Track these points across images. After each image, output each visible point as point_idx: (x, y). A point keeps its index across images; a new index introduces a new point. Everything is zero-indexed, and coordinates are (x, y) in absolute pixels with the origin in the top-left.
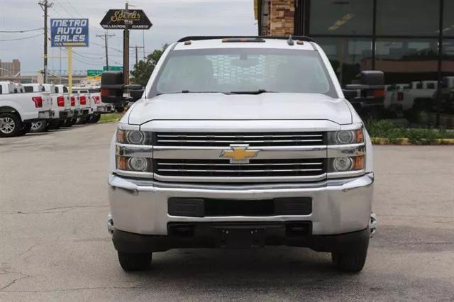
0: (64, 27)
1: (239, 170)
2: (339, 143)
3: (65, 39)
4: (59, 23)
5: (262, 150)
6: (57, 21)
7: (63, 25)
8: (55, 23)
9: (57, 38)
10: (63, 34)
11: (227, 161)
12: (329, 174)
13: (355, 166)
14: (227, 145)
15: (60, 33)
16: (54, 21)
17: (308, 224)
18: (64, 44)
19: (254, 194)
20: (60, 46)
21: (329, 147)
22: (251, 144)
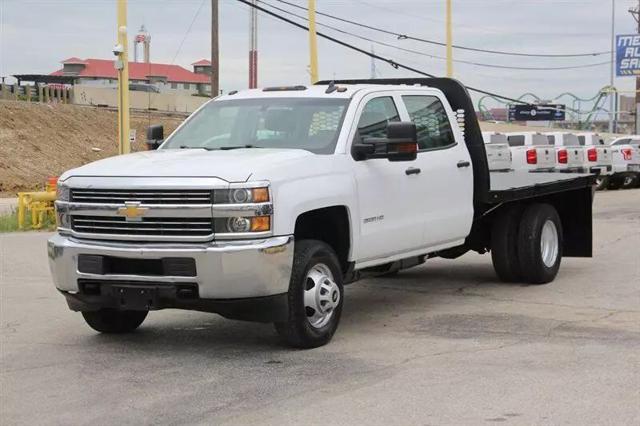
0: (635, 47)
1: (133, 228)
2: (234, 202)
3: (636, 63)
4: (628, 41)
5: (151, 208)
6: (626, 39)
7: (634, 44)
8: (623, 41)
9: (625, 63)
10: (634, 57)
11: (123, 219)
12: (217, 234)
13: (251, 227)
14: (123, 202)
15: (629, 55)
16: (621, 39)
17: (194, 287)
18: (635, 72)
19: (142, 252)
20: (628, 75)
21: (214, 206)
22: (143, 202)
